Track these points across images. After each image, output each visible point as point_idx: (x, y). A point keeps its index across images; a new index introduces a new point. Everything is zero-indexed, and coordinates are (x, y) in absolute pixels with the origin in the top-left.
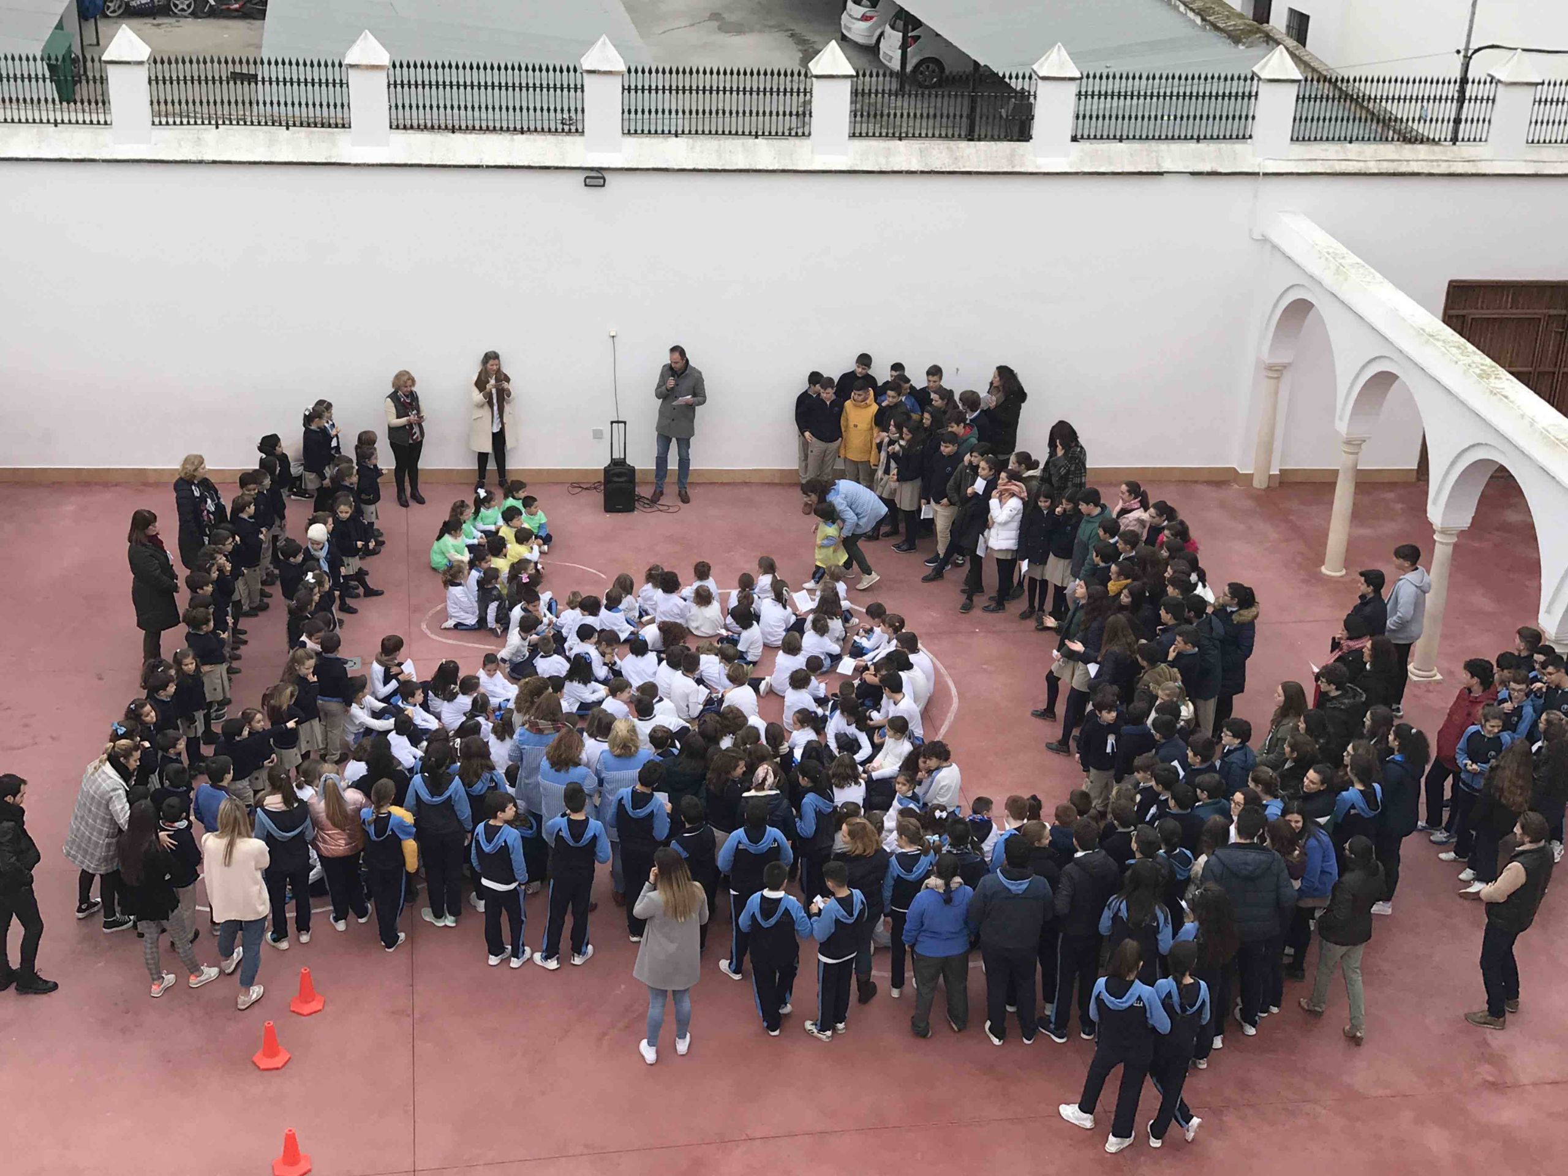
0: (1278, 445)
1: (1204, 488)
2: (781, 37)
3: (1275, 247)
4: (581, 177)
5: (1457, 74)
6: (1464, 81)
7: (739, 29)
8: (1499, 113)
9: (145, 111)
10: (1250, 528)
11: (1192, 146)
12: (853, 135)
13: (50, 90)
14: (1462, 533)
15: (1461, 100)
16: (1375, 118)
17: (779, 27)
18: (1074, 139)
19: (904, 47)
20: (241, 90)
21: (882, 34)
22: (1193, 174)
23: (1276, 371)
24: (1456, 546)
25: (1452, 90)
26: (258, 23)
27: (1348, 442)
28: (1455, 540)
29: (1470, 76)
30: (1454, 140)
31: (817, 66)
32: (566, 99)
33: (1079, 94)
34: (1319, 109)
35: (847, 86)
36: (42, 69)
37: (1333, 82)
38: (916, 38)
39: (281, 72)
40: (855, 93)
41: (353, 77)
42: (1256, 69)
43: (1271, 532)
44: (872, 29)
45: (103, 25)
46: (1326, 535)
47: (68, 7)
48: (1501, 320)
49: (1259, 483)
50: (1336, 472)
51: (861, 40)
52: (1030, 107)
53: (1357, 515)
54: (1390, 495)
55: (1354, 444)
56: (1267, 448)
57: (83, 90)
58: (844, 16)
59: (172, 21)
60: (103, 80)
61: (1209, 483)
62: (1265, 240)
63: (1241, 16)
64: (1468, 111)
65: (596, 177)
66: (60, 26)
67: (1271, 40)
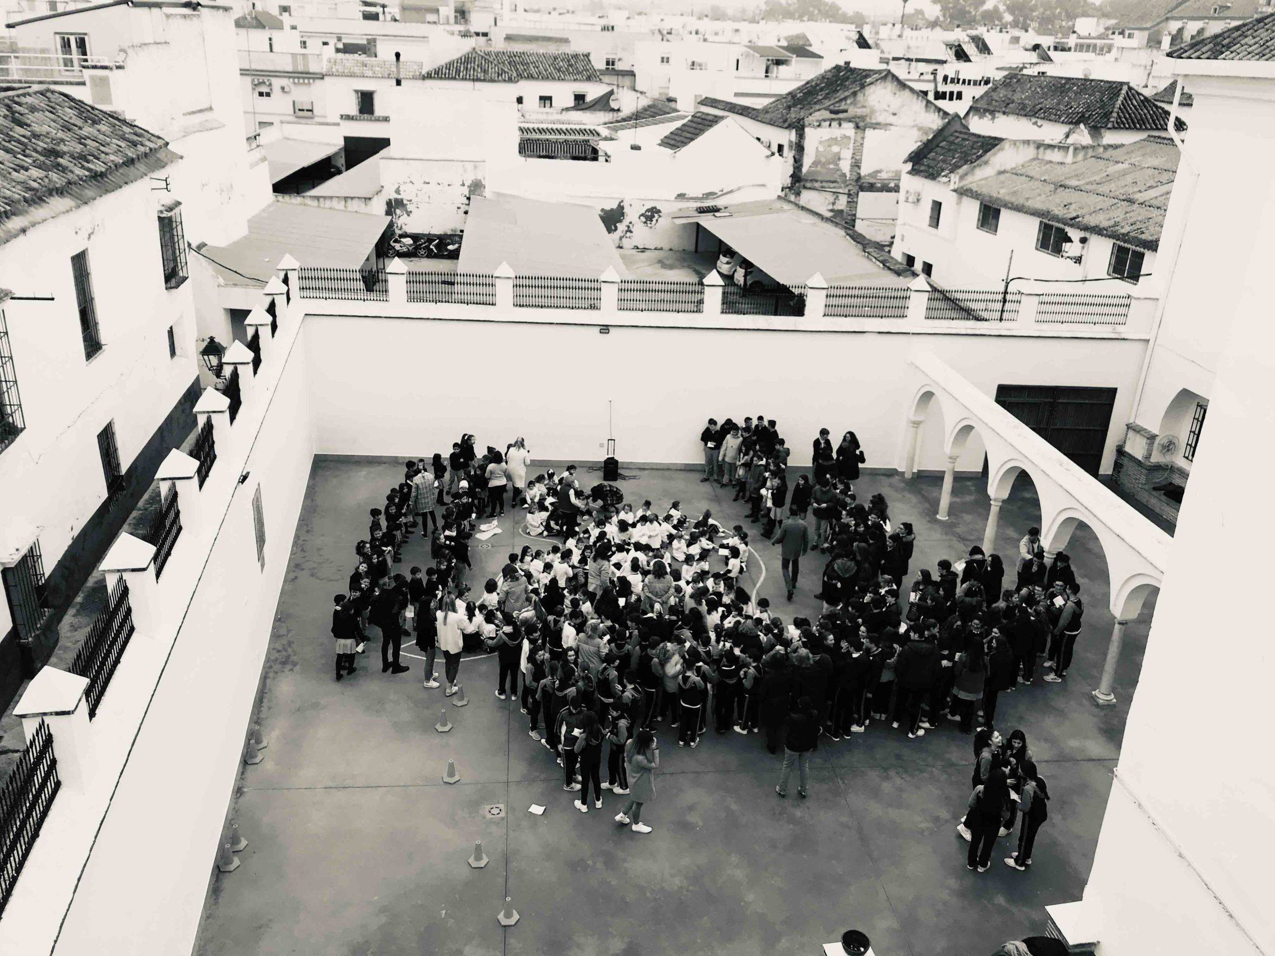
0: (916, 459)
1: (883, 477)
2: (690, 271)
3: (917, 367)
4: (598, 329)
5: (1002, 290)
6: (1006, 293)
7: (671, 267)
8: (1022, 308)
9: (405, 296)
10: (904, 496)
11: (879, 320)
12: (722, 312)
13: (362, 285)
14: (1004, 501)
15: (1005, 301)
16: (962, 309)
17: (689, 267)
18: (825, 315)
19: (745, 276)
20: (447, 288)
21: (735, 271)
22: (879, 333)
23: (917, 424)
24: (1001, 508)
25: (1000, 297)
26: (455, 261)
27: (950, 458)
28: (1000, 504)
29: (1009, 290)
30: (1001, 320)
31: (706, 281)
32: (594, 294)
33: (827, 296)
34: (937, 304)
35: (720, 290)
36: (359, 276)
37: (941, 292)
38: (751, 272)
39: (465, 280)
40: (724, 293)
41: (498, 282)
42: (909, 286)
43: (914, 499)
44: (731, 268)
45: (387, 261)
46: (939, 501)
47: (371, 252)
48: (1023, 404)
49: (908, 476)
50: (944, 472)
51: (725, 273)
52: (804, 301)
53: (954, 492)
54: (970, 483)
55: (953, 459)
56: (912, 460)
57: (377, 287)
58: (719, 262)
59: (417, 259)
60: (386, 281)
61: (884, 475)
62: (912, 364)
63: (901, 264)
64: (1008, 306)
65: (605, 329)
66: (368, 259)
67: (915, 275)
